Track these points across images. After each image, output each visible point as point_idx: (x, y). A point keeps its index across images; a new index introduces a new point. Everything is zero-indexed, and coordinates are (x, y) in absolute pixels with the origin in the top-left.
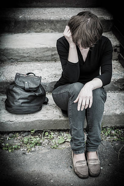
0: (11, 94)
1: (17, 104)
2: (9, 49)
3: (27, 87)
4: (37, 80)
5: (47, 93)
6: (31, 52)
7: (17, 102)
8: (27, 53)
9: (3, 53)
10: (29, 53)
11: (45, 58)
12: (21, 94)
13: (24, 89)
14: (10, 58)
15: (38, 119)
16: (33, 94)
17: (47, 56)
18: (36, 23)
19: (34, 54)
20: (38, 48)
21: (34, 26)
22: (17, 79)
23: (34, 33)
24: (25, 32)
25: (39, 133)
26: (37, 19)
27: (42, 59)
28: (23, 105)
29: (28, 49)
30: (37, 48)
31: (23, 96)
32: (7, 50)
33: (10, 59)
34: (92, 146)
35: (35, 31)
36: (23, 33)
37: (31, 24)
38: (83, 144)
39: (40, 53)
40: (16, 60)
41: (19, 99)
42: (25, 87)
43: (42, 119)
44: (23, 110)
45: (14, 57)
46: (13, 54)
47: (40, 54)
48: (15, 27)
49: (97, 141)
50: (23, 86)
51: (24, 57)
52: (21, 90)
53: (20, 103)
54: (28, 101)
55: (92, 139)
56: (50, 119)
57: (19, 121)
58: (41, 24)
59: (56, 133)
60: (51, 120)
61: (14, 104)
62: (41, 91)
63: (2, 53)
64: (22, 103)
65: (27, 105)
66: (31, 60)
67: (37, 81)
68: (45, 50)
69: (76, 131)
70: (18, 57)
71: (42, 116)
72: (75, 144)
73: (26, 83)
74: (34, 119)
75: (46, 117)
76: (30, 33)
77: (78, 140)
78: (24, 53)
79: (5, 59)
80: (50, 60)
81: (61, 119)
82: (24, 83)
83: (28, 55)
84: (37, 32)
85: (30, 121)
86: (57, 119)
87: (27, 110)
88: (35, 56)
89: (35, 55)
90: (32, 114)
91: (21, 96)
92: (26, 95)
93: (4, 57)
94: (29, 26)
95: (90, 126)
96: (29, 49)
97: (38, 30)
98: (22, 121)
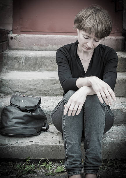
0: (5, 114)
1: (10, 123)
2: (14, 80)
3: (22, 105)
4: (36, 99)
5: (51, 123)
6: (38, 84)
7: (11, 122)
8: (34, 85)
9: (8, 84)
10: (35, 86)
11: (53, 92)
12: (15, 113)
13: (19, 108)
14: (15, 90)
15: (34, 143)
16: (29, 114)
17: (56, 90)
18: (47, 60)
19: (41, 86)
20: (46, 80)
21: (45, 63)
22: (14, 98)
23: (46, 71)
24: (37, 71)
25: (36, 163)
26: (48, 56)
27: (50, 93)
28: (16, 125)
29: (34, 81)
30: (44, 80)
31: (17, 115)
32: (12, 81)
33: (15, 92)
34: (90, 166)
35: (47, 69)
36: (34, 71)
37: (42, 61)
38: (79, 163)
39: (48, 85)
40: (22, 93)
41: (13, 119)
42: (20, 106)
43: (39, 144)
44: (17, 131)
45: (20, 90)
46: (18, 86)
47: (47, 87)
48: (26, 64)
49: (96, 159)
50: (19, 105)
51: (31, 90)
52: (16, 109)
53: (14, 123)
54: (24, 121)
55: (90, 157)
56: (48, 144)
57: (12, 145)
58: (53, 61)
59: (55, 164)
60: (49, 146)
61: (7, 123)
62: (39, 111)
63: (6, 84)
64: (16, 123)
65: (22, 126)
66: (38, 94)
67: (35, 101)
68: (54, 82)
69: (70, 146)
70: (24, 89)
71: (39, 140)
72: (69, 162)
73: (23, 101)
74: (30, 144)
75: (44, 142)
76: (41, 71)
77: (73, 157)
78: (30, 85)
79: (10, 92)
80: (59, 95)
81: (60, 145)
82: (20, 101)
83: (35, 88)
84: (49, 71)
85: (24, 146)
86: (56, 145)
87: (21, 131)
88: (43, 89)
89: (43, 87)
90: (28, 138)
91: (15, 115)
92: (21, 114)
93: (9, 89)
94: (40, 63)
95: (88, 141)
96: (36, 80)
97: (50, 68)
98: (15, 145)
